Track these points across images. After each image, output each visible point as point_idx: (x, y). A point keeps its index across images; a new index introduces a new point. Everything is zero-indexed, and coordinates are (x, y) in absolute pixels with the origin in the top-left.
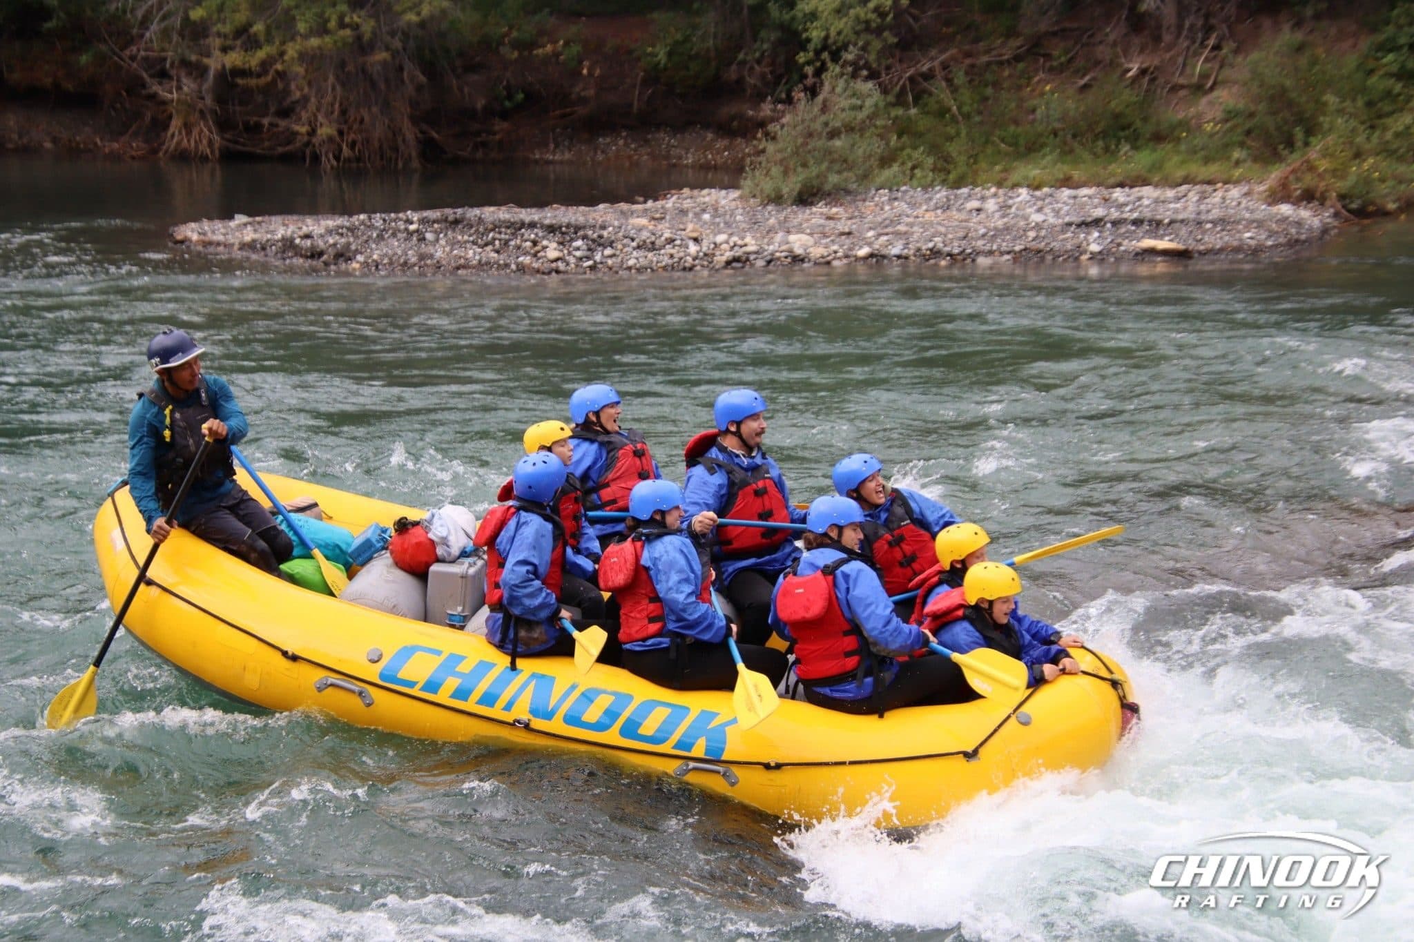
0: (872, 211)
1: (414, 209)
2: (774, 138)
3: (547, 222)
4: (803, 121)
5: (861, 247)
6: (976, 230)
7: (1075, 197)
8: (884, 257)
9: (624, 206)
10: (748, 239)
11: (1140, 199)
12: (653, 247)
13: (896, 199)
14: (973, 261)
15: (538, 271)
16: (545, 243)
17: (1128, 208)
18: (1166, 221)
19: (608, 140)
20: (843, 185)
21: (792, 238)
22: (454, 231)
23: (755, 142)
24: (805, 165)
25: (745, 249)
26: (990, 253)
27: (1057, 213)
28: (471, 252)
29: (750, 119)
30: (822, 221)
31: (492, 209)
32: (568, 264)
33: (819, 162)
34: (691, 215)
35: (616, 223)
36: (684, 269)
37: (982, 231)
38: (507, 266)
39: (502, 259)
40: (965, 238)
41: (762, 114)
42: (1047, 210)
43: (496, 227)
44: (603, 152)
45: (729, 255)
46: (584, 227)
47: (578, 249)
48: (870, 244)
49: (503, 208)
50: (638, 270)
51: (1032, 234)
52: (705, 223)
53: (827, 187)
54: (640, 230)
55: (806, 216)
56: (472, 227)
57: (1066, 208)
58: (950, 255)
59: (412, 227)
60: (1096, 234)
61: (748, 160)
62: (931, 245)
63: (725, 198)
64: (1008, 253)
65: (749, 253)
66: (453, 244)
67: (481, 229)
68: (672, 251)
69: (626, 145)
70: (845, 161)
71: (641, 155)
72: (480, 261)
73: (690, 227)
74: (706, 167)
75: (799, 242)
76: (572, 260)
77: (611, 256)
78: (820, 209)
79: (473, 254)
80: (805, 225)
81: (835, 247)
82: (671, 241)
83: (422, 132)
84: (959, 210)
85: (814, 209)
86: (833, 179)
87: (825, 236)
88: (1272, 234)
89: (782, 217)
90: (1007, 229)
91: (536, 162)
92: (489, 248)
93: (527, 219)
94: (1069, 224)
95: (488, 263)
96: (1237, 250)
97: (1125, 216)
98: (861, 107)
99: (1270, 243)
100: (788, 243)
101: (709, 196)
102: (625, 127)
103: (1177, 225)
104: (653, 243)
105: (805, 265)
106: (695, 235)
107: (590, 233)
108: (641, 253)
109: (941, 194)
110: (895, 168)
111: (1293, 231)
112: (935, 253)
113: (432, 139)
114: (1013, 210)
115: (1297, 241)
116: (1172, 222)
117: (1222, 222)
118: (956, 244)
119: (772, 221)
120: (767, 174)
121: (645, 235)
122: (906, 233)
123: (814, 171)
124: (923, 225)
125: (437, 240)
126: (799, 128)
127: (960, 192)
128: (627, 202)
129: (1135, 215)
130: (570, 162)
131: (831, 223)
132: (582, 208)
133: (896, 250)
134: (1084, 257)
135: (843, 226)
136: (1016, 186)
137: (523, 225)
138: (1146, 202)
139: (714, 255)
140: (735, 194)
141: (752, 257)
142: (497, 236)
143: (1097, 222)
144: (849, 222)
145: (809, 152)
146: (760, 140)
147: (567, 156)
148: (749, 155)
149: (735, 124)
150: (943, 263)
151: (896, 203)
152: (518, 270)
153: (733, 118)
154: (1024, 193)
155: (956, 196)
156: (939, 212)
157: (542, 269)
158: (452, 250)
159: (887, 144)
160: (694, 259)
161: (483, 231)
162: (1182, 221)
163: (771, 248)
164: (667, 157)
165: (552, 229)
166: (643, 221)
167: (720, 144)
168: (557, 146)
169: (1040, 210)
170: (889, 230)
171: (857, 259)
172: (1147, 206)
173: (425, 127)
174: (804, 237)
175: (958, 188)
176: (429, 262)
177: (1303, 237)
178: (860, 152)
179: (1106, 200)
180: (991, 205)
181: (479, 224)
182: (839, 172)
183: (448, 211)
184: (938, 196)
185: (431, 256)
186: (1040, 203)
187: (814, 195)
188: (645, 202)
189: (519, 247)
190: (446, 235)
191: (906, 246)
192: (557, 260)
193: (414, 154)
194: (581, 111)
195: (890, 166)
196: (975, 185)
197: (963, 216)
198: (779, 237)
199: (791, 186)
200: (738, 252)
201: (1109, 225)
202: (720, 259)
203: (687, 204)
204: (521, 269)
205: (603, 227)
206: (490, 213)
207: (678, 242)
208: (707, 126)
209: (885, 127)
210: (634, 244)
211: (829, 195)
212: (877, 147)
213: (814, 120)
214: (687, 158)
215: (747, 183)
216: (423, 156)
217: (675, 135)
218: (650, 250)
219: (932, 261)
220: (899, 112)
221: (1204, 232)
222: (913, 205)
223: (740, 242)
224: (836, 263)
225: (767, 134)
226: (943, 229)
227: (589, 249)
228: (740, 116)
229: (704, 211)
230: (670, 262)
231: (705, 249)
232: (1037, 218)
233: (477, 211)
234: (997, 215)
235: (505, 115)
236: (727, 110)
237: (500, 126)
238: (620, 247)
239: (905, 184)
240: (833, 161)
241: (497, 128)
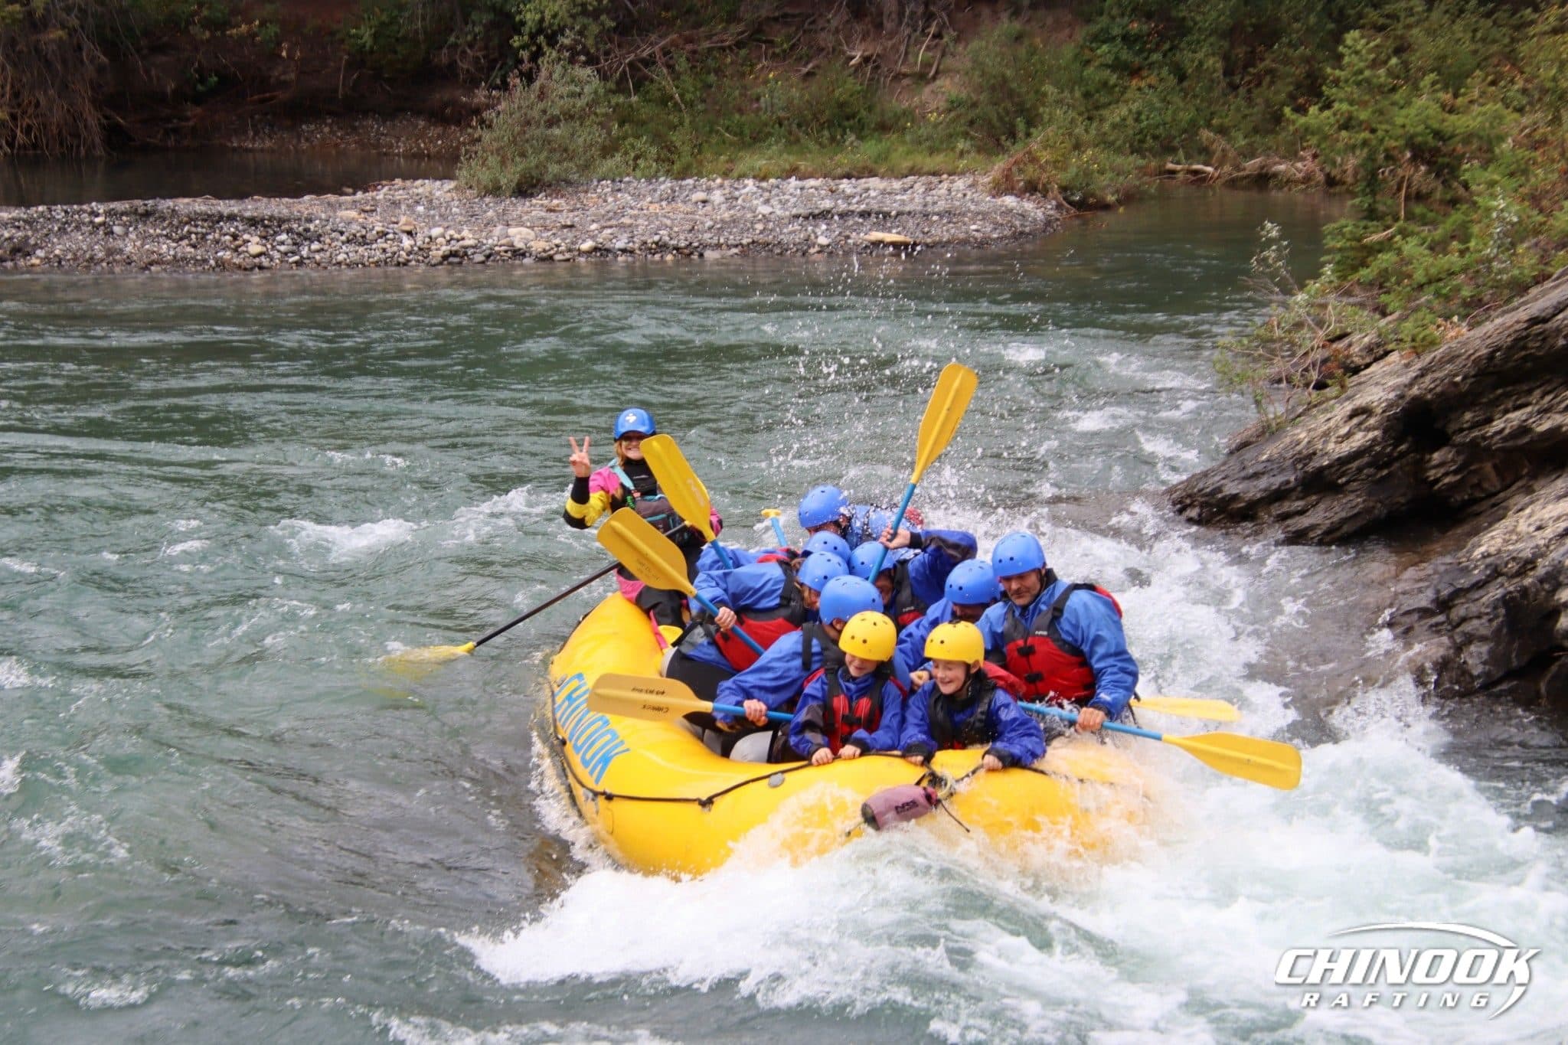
0: (595, 203)
1: (100, 201)
2: (490, 127)
3: (248, 214)
4: (520, 108)
5: (584, 241)
6: (702, 223)
7: (802, 189)
8: (608, 250)
9: (331, 198)
10: (465, 233)
11: (867, 190)
12: (364, 241)
13: (619, 190)
14: (701, 255)
15: (239, 267)
16: (246, 237)
17: (855, 201)
18: (893, 213)
19: (312, 127)
20: (563, 175)
21: (512, 231)
22: (145, 224)
23: (470, 130)
24: (523, 155)
25: (461, 243)
26: (719, 246)
27: (783, 203)
28: (165, 247)
29: (464, 106)
30: (543, 214)
31: (186, 200)
32: (272, 260)
33: (537, 152)
34: (403, 207)
35: (323, 216)
36: (398, 264)
37: (709, 223)
38: (205, 261)
39: (199, 254)
40: (690, 231)
41: (476, 100)
42: (774, 202)
43: (191, 220)
44: (307, 140)
45: (445, 249)
46: (289, 220)
47: (282, 243)
48: (593, 238)
49: (199, 200)
50: (348, 265)
51: (759, 227)
52: (419, 216)
53: (548, 178)
54: (349, 223)
55: (526, 209)
56: (164, 219)
57: (793, 200)
58: (677, 249)
59: (98, 220)
60: (824, 227)
61: (463, 150)
62: (656, 238)
63: (440, 190)
64: (736, 246)
65: (466, 247)
66: (145, 237)
67: (175, 222)
68: (385, 246)
69: (331, 132)
70: (566, 150)
71: (348, 144)
72: (174, 257)
73: (403, 219)
74: (419, 156)
75: (519, 236)
76: (277, 255)
77: (318, 251)
78: (540, 200)
79: (166, 248)
80: (525, 218)
81: (557, 241)
82: (383, 234)
83: (106, 117)
84: (684, 202)
85: (534, 201)
86: (554, 169)
87: (546, 228)
88: (997, 225)
89: (500, 208)
90: (734, 221)
91: (234, 150)
92: (186, 242)
93: (226, 212)
94: (797, 216)
95: (183, 259)
96: (965, 242)
97: (852, 208)
98: (579, 95)
99: (995, 236)
100: (508, 236)
101: (423, 187)
102: (331, 113)
103: (905, 217)
104: (363, 237)
105: (527, 261)
106: (408, 228)
107: (295, 226)
108: (351, 248)
109: (666, 185)
110: (618, 157)
111: (1018, 223)
112: (661, 247)
113: (118, 125)
114: (740, 201)
115: (1021, 233)
116: (899, 214)
117: (948, 214)
118: (682, 237)
119: (490, 213)
120: (483, 164)
121: (355, 228)
122: (630, 226)
123: (533, 161)
124: (648, 218)
125: (127, 234)
126: (517, 115)
127: (684, 183)
128: (334, 193)
129: (863, 207)
130: (272, 151)
131: (553, 216)
132: (285, 200)
133: (620, 244)
134: (812, 251)
135: (565, 218)
136: (742, 176)
137: (221, 217)
138: (873, 194)
139: (429, 249)
140: (452, 184)
141: (470, 251)
142: (193, 229)
143: (825, 215)
144: (571, 215)
145: (527, 141)
146: (475, 128)
147: (268, 144)
148: (464, 144)
149: (448, 111)
150: (669, 258)
151: (619, 195)
152: (218, 265)
153: (446, 105)
154: (750, 182)
155: (681, 187)
156: (664, 203)
157: (244, 264)
158: (143, 245)
159: (609, 133)
160: (409, 253)
161: (176, 227)
162: (909, 213)
163: (490, 241)
164: (377, 146)
165: (253, 222)
166: (353, 214)
167: (433, 132)
168: (256, 133)
169: (767, 202)
170: (613, 222)
171: (581, 253)
172: (874, 198)
173: (109, 112)
174: (524, 230)
175: (683, 179)
176: (118, 257)
177: (1027, 230)
178: (581, 141)
179: (832, 192)
180: (717, 197)
181: (172, 216)
182: (559, 162)
183: (138, 203)
184: (662, 187)
185: (121, 251)
186: (767, 194)
187: (534, 186)
188: (354, 194)
189: (217, 242)
190: (136, 228)
191: (631, 239)
192: (259, 255)
193: (97, 140)
194: (282, 96)
195: (613, 156)
196: (700, 175)
197: (689, 208)
198: (498, 230)
199: (509, 177)
200: (455, 246)
201: (836, 218)
202: (436, 254)
203: (399, 195)
204: (221, 264)
205: (310, 220)
206: (184, 205)
207: (390, 236)
208: (418, 113)
209: (606, 115)
210: (343, 238)
211: (550, 186)
212: (599, 136)
213: (531, 107)
214: (398, 147)
215: (463, 174)
216: (108, 142)
217: (384, 122)
218: (360, 244)
219: (657, 257)
220: (621, 99)
221: (930, 226)
222: (637, 196)
223: (456, 236)
224: (558, 257)
225: (482, 122)
226: (669, 222)
227: (295, 244)
228: (454, 103)
229: (417, 203)
230: (383, 257)
231: (419, 243)
232: (765, 210)
233: (170, 203)
234: (723, 207)
235: (198, 100)
236: (440, 95)
237: (193, 111)
238: (328, 241)
239: (628, 175)
240: (552, 151)
241: (189, 114)
